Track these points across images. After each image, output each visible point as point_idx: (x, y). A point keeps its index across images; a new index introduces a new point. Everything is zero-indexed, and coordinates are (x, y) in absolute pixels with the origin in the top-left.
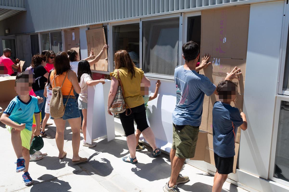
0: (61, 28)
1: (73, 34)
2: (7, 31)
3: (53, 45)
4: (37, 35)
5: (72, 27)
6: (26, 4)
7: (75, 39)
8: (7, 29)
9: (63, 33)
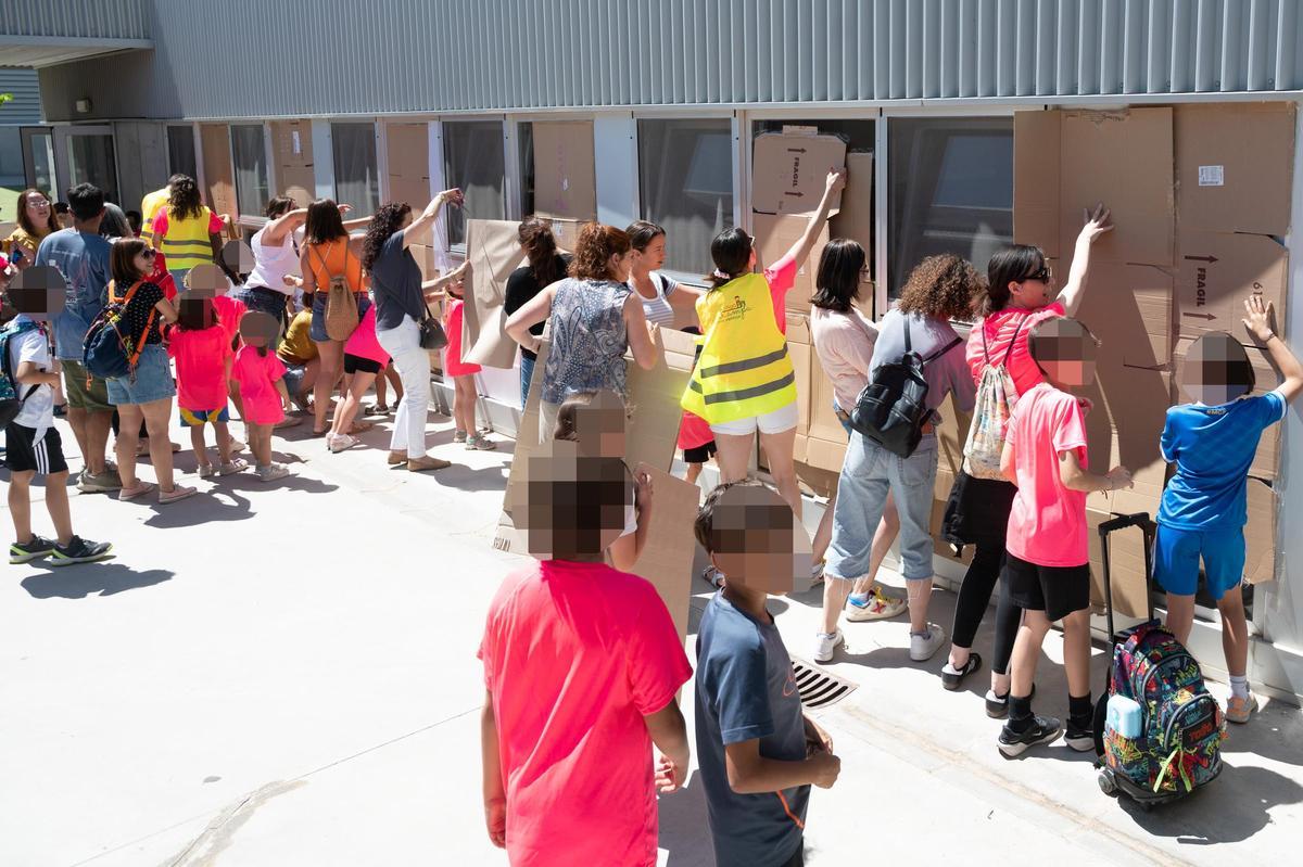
0: (262, 117)
1: (296, 135)
2: (81, 106)
3: (240, 169)
4: (190, 129)
5: (290, 117)
6: (151, 28)
7: (301, 150)
8: (82, 100)
9: (267, 131)
